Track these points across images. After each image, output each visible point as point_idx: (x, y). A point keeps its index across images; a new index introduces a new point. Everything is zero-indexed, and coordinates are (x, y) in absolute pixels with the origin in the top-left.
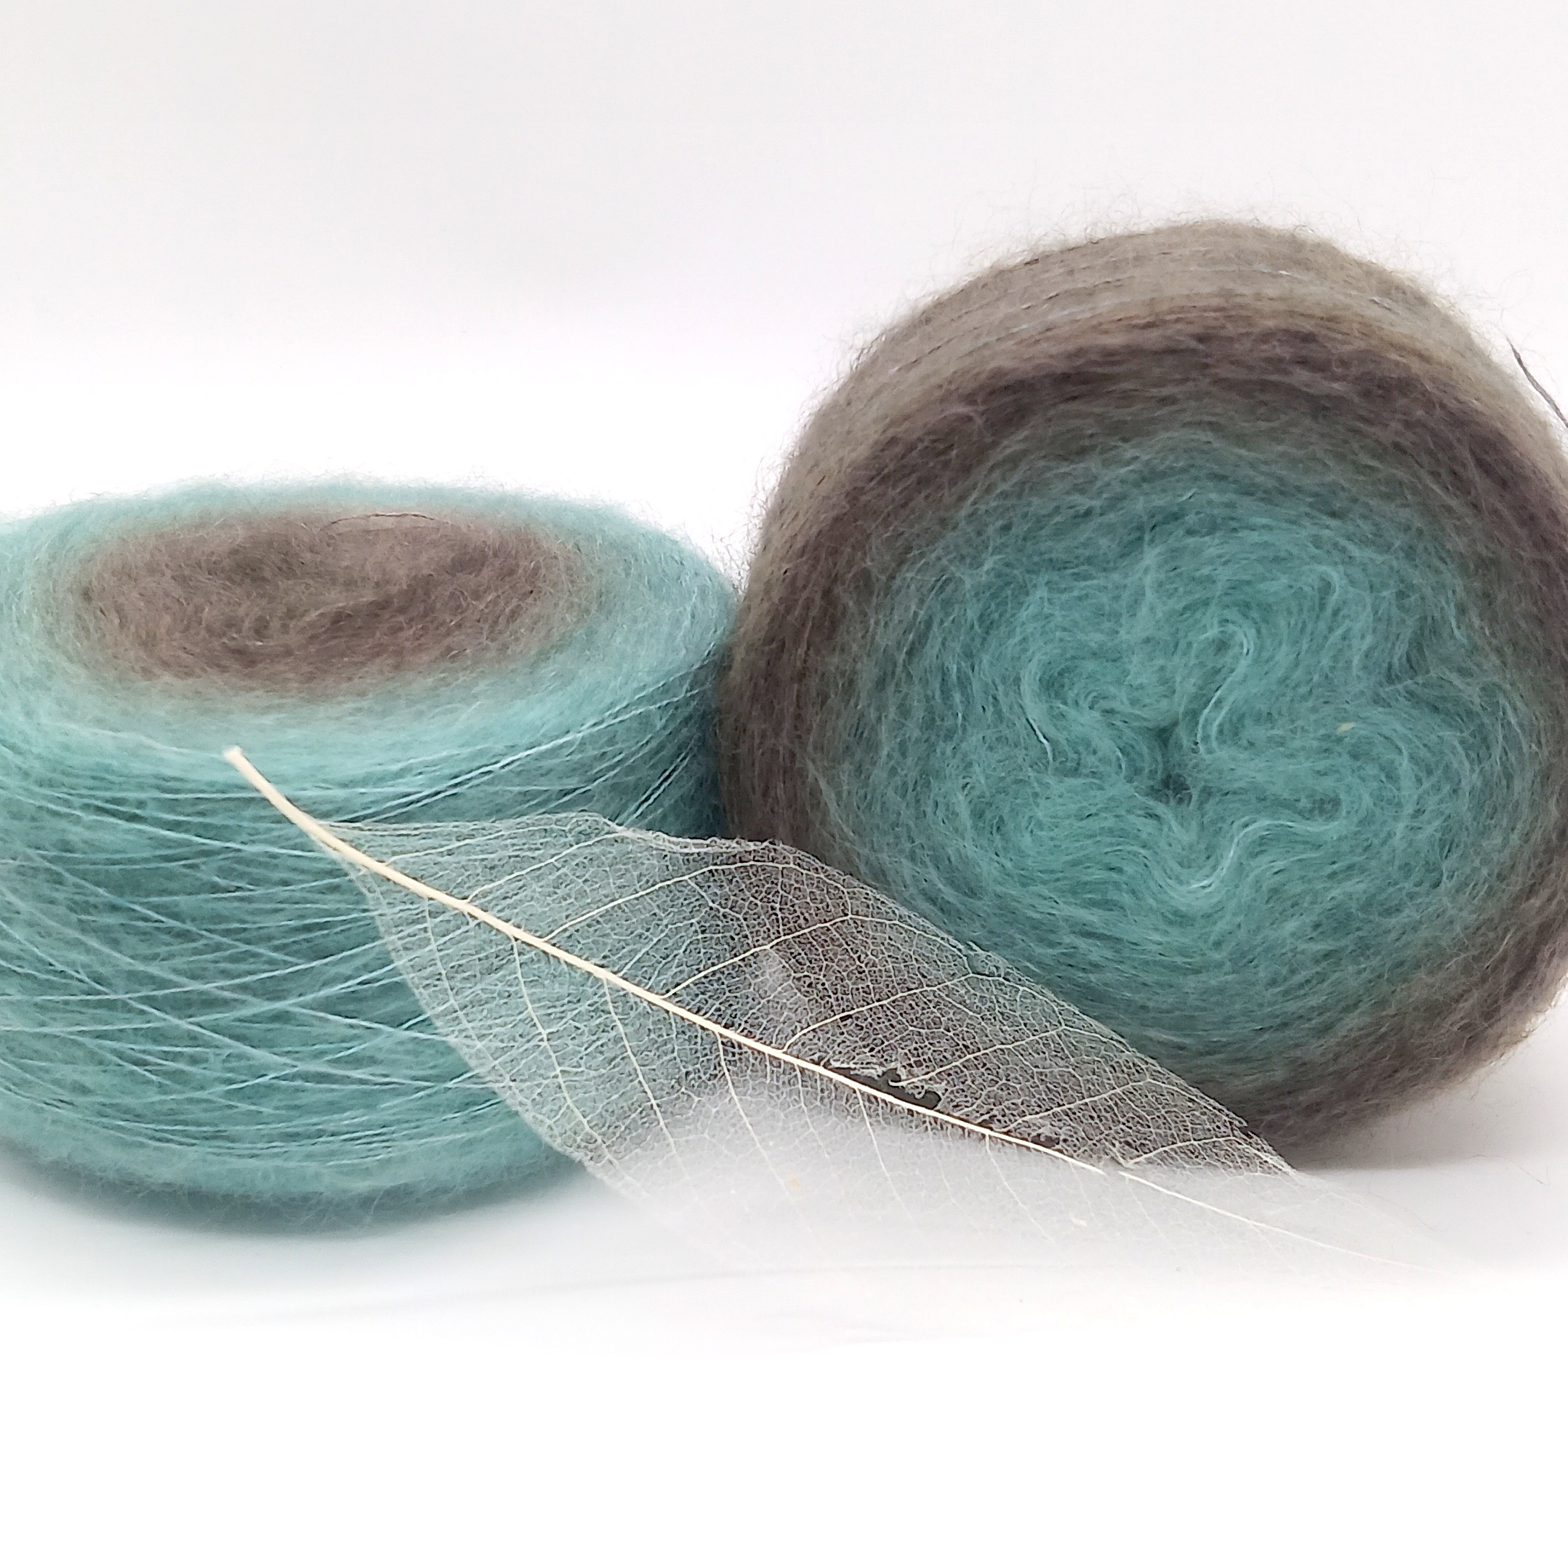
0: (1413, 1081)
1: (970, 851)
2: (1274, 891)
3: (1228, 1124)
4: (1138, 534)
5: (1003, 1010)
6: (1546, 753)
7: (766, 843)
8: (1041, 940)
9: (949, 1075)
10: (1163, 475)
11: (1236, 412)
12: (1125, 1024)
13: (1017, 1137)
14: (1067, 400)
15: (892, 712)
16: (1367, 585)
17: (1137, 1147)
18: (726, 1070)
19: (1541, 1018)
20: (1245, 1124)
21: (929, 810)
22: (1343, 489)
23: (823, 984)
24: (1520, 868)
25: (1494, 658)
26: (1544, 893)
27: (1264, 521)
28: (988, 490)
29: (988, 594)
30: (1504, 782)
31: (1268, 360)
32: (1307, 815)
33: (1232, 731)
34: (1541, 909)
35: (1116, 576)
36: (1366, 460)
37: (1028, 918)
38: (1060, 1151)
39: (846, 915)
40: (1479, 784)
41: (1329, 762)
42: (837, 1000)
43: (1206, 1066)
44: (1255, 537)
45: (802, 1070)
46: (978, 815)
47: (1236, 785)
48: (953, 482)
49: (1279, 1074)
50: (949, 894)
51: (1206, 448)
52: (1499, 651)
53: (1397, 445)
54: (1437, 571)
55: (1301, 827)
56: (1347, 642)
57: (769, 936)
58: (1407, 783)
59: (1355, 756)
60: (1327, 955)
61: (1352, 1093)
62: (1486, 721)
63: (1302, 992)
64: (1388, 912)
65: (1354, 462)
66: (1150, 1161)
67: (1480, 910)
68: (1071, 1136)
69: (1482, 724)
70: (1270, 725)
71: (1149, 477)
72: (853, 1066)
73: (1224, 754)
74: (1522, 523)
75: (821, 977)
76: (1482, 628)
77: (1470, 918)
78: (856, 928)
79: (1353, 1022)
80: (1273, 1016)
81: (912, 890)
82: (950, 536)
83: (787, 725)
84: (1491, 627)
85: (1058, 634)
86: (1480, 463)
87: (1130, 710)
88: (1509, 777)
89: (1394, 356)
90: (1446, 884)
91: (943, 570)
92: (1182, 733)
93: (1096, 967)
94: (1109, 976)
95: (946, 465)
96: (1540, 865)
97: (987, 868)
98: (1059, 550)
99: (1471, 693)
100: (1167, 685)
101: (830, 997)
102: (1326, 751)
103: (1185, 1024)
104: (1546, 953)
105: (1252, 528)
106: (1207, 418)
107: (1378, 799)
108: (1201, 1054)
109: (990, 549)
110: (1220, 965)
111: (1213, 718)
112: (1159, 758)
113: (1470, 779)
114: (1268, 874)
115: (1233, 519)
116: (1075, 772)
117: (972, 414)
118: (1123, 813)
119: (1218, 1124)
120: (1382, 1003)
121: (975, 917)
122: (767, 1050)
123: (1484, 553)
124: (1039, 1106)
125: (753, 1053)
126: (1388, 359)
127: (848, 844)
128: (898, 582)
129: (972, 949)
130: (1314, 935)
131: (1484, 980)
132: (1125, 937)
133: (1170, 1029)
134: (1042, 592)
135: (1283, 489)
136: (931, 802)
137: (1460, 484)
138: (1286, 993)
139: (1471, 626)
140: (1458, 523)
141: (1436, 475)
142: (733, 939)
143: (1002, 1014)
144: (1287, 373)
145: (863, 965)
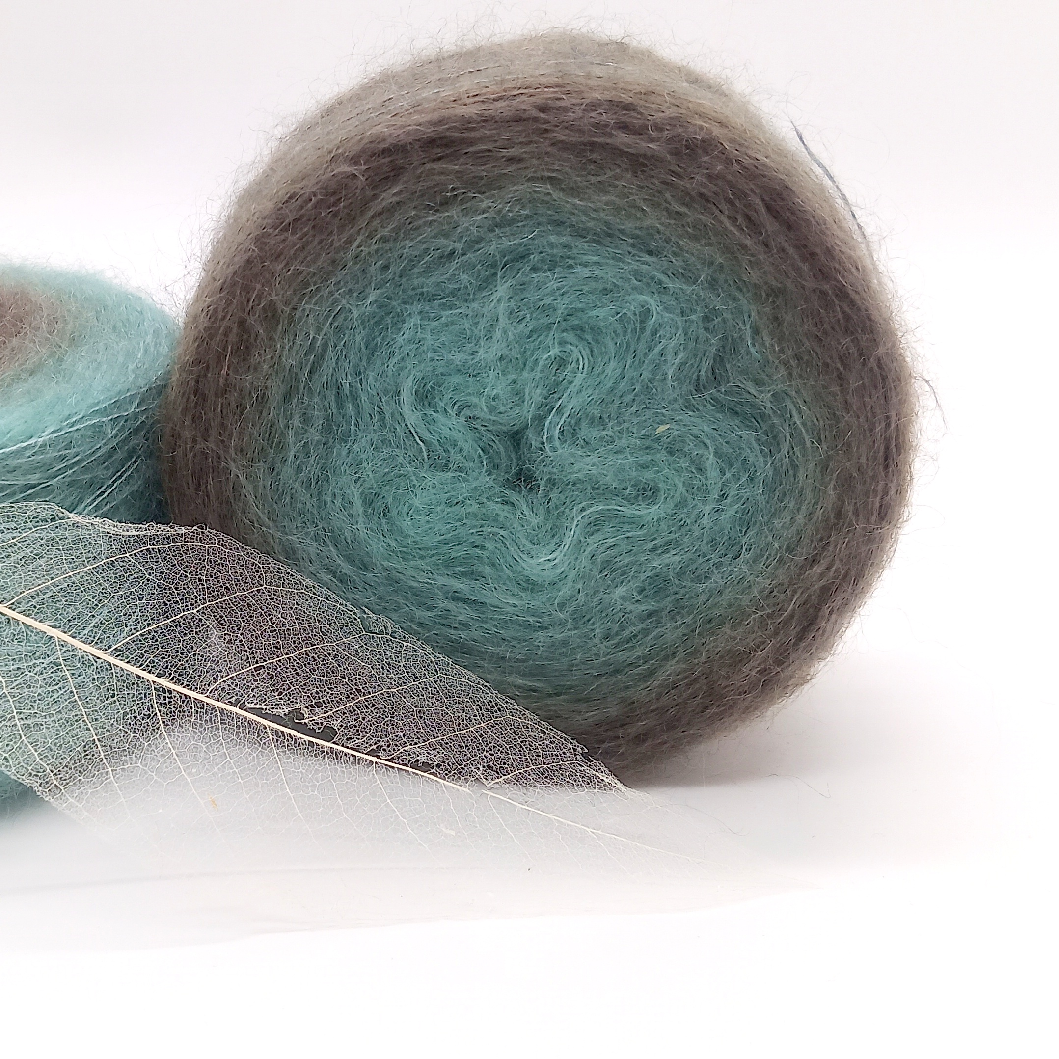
0: (720, 716)
1: (362, 534)
2: (607, 563)
3: (572, 751)
4: (493, 271)
5: (390, 661)
6: (825, 448)
7: (195, 528)
8: (421, 605)
9: (344, 713)
10: (512, 222)
11: (571, 168)
12: (490, 673)
13: (398, 764)
14: (434, 160)
15: (296, 421)
16: (679, 311)
17: (496, 770)
18: (157, 711)
19: (822, 664)
20: (586, 750)
21: (329, 499)
22: (659, 232)
23: (241, 641)
24: (806, 541)
25: (783, 371)
26: (824, 563)
27: (595, 258)
28: (370, 236)
29: (372, 322)
30: (791, 472)
31: (597, 125)
32: (631, 501)
33: (570, 434)
34: (822, 576)
35: (475, 305)
36: (677, 207)
37: (410, 587)
38: (433, 774)
39: (262, 585)
40: (771, 474)
41: (649, 457)
42: (253, 653)
43: (555, 705)
44: (586, 272)
45: (222, 711)
46: (368, 503)
47: (574, 477)
48: (341, 229)
49: (613, 711)
50: (346, 568)
51: (547, 198)
52: (785, 364)
53: (702, 195)
54: (735, 299)
55: (628, 511)
56: (663, 359)
57: (196, 602)
58: (713, 474)
59: (671, 453)
60: (650, 615)
61: (671, 727)
62: (776, 421)
63: (630, 644)
64: (698, 580)
65: (667, 209)
66: (507, 782)
67: (774, 576)
68: (444, 762)
69: (773, 426)
70: (602, 427)
71: (501, 223)
72: (264, 707)
73: (565, 451)
74: (804, 259)
75: (239, 635)
76: (773, 345)
77: (764, 582)
78: (269, 596)
79: (672, 667)
80: (607, 664)
81: (317, 565)
82: (340, 275)
83: (213, 433)
84: (779, 344)
85: (429, 355)
86: (768, 208)
87: (488, 416)
88: (795, 468)
89: (699, 122)
90: (745, 556)
91: (336, 302)
92: (530, 434)
93: (466, 626)
94: (476, 634)
95: (335, 215)
96: (821, 539)
97: (376, 547)
98: (429, 284)
99: (765, 399)
100: (518, 395)
101: (246, 651)
102: (647, 448)
103: (538, 672)
104: (826, 611)
105: (585, 265)
106: (547, 174)
107: (690, 487)
108: (550, 695)
109: (373, 285)
110: (563, 623)
111: (554, 423)
112: (513, 456)
113: (764, 468)
114: (602, 549)
115: (569, 258)
116: (446, 467)
117: (355, 172)
118: (485, 500)
119: (564, 750)
120: (695, 653)
121: (367, 586)
122: (193, 694)
123: (774, 283)
124: (418, 738)
125: (181, 697)
126: (695, 125)
127: (264, 529)
128: (298, 314)
129: (365, 613)
130: (639, 598)
131: (776, 634)
132: (487, 602)
133: (524, 675)
134: (415, 320)
135: (610, 232)
136: (329, 493)
137: (753, 226)
138: (617, 645)
139: (763, 344)
140: (752, 259)
141: (734, 220)
142: (166, 605)
143: (389, 664)
144: (611, 135)
145: (274, 626)
